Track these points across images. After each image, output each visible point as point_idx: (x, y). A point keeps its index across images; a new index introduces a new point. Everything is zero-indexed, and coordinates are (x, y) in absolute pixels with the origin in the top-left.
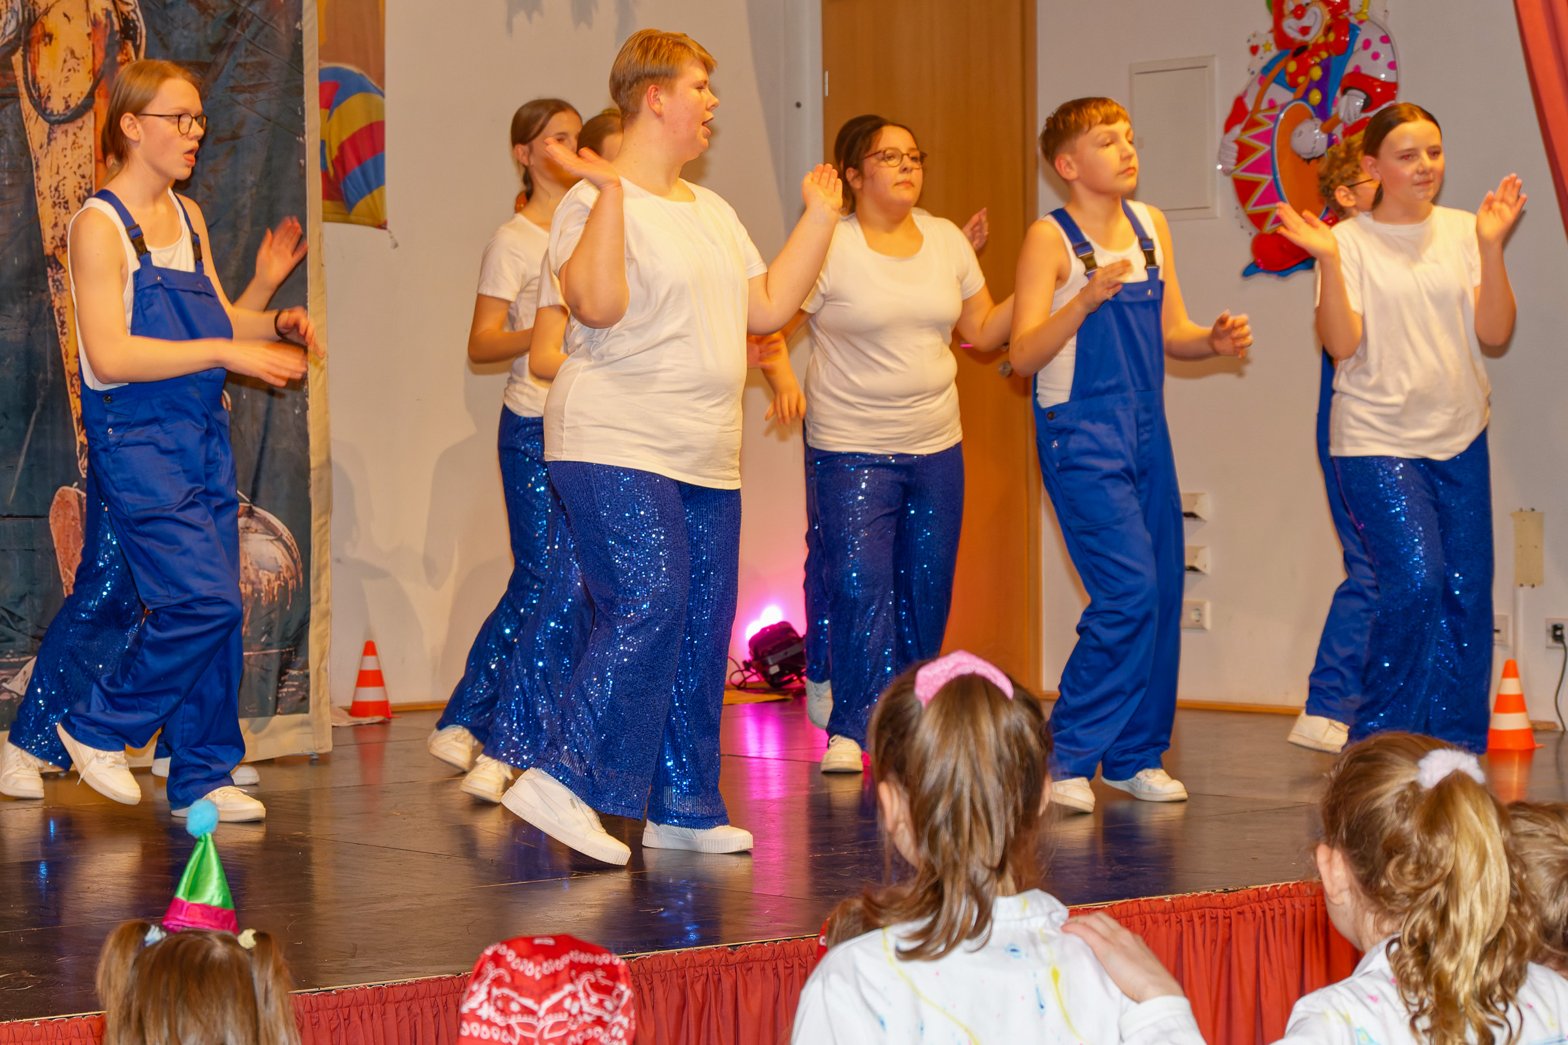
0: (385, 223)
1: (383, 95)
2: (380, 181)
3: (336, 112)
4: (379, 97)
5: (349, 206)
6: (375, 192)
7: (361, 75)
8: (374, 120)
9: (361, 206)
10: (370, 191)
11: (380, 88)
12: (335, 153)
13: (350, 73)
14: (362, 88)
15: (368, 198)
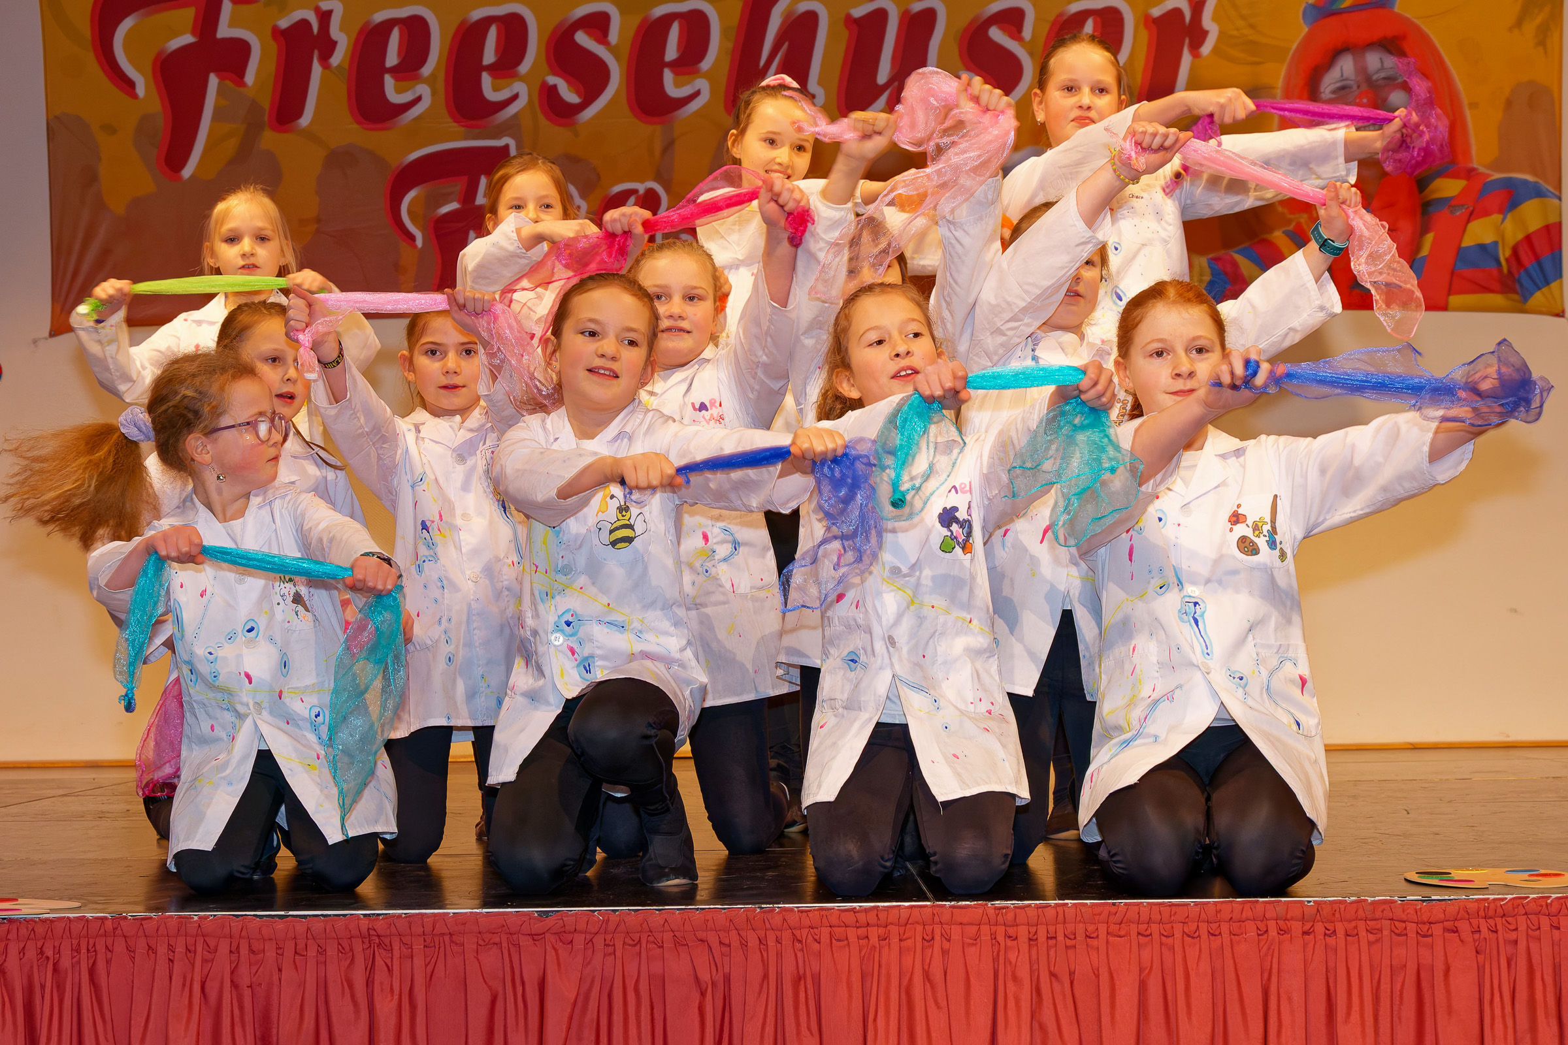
0: (1563, 312)
1: (1560, 199)
2: (1559, 274)
3: (1509, 216)
4: (1556, 201)
5: (1525, 299)
6: (1554, 285)
7: (1536, 182)
8: (1552, 220)
9: (1538, 298)
10: (1547, 283)
11: (1557, 193)
12: (1508, 253)
13: (1525, 182)
14: (1539, 193)
15: (1545, 290)
